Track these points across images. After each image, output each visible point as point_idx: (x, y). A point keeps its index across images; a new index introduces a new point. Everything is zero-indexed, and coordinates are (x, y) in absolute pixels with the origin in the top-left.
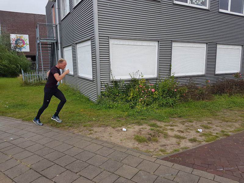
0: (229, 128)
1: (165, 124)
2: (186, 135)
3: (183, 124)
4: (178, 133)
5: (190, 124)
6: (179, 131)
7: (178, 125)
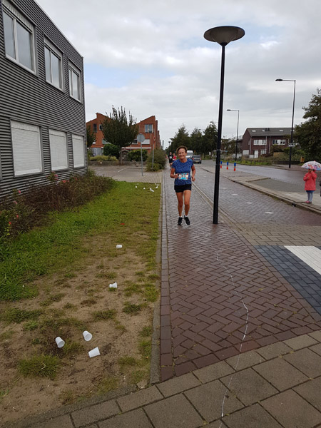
0: (134, 266)
1: (35, 300)
2: (106, 305)
3: (70, 287)
4: (88, 307)
5: (76, 280)
6: (85, 303)
7: (62, 291)
